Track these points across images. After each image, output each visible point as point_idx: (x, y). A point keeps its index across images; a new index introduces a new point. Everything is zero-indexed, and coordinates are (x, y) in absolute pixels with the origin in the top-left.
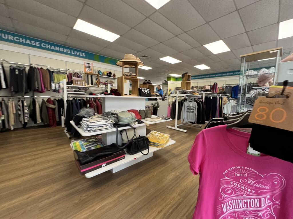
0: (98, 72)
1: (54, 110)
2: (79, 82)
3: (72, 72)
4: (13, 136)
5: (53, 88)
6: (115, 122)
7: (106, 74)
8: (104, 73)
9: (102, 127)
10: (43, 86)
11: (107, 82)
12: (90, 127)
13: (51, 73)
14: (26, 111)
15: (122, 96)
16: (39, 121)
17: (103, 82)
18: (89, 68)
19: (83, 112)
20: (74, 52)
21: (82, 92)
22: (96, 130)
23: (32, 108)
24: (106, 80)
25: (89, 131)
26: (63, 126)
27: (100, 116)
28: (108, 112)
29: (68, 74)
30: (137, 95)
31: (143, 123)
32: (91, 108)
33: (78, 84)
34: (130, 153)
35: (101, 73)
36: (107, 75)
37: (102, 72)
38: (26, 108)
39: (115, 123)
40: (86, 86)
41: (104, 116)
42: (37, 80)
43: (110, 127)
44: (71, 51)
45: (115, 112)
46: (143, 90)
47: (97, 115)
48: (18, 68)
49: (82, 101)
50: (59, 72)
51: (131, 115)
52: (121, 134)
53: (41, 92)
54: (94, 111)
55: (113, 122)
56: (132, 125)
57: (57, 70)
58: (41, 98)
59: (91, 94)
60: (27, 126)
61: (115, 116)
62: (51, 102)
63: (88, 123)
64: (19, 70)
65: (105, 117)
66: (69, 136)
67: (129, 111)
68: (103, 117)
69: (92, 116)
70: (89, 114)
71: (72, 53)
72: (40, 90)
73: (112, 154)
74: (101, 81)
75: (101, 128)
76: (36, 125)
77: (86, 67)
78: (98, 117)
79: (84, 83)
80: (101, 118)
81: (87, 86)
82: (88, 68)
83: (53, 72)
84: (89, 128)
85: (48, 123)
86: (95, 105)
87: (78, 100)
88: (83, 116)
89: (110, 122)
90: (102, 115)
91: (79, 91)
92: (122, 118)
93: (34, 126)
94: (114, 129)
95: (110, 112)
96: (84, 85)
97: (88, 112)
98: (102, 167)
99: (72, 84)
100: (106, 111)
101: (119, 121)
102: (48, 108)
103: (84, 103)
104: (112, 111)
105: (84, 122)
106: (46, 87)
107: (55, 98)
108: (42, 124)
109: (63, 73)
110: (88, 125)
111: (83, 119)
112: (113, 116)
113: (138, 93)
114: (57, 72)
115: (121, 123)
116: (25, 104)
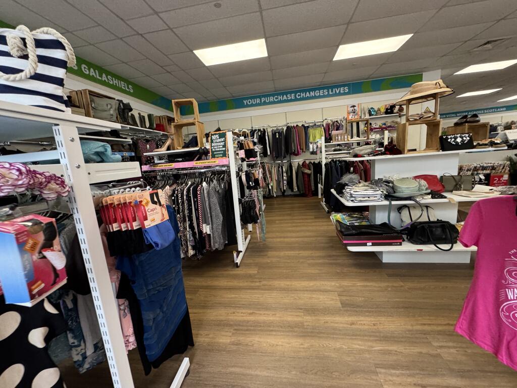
0: (369, 111)
1: (309, 175)
2: (340, 137)
3: (330, 122)
4: (275, 202)
5: (311, 150)
6: (387, 192)
7: (383, 110)
8: (379, 110)
9: (369, 197)
10: (299, 147)
11: (385, 124)
12: (354, 196)
13: (306, 128)
14: (285, 178)
15: (404, 154)
16: (296, 189)
17: (378, 127)
18: (354, 112)
19: (346, 179)
20: (332, 91)
21: (344, 150)
22: (361, 201)
23: (289, 174)
24: (383, 121)
25: (352, 201)
26: (320, 196)
27: (366, 184)
28: (379, 179)
29: (325, 125)
30: (437, 149)
31: (445, 197)
32: (356, 173)
33: (338, 141)
34: (412, 241)
35: (375, 111)
36: (386, 113)
37: (376, 109)
38: (285, 174)
39: (387, 194)
40: (349, 141)
41: (372, 184)
42: (294, 141)
43: (379, 199)
44: (328, 92)
45: (391, 179)
46: (451, 138)
47: (363, 183)
48: (278, 131)
49: (343, 163)
50: (315, 126)
51: (417, 184)
52: (400, 213)
53: (297, 155)
54: (359, 178)
55: (385, 192)
56: (418, 199)
57: (312, 123)
58: (297, 161)
59: (356, 156)
60: (286, 194)
61: (391, 184)
62: (307, 166)
63: (352, 192)
64: (279, 133)
65: (373, 186)
66: (327, 209)
67: (416, 178)
68: (370, 185)
69: (357, 184)
70: (353, 182)
71: (330, 93)
72: (296, 152)
73: (381, 234)
74: (374, 126)
75: (367, 199)
76: (292, 193)
77: (349, 113)
78: (365, 186)
79: (346, 137)
80: (367, 186)
81: (351, 141)
82: (352, 114)
83: (308, 127)
84: (352, 197)
85: (304, 192)
86: (363, 168)
87: (338, 162)
88: (346, 184)
89: (379, 192)
90: (370, 182)
91: (340, 150)
92: (400, 187)
93: (291, 195)
94: (386, 203)
95: (382, 179)
96: (346, 140)
97: (351, 178)
98: (367, 245)
99: (331, 142)
100: (376, 178)
101: (395, 192)
102: (303, 173)
103: (346, 167)
104: (385, 177)
105: (347, 190)
106: (302, 148)
107: (310, 161)
108: (298, 193)
109: (319, 126)
110: (351, 194)
111: (346, 187)
112: (386, 185)
113: (439, 146)
114: (312, 126)
115: (396, 195)
116: (284, 170)
